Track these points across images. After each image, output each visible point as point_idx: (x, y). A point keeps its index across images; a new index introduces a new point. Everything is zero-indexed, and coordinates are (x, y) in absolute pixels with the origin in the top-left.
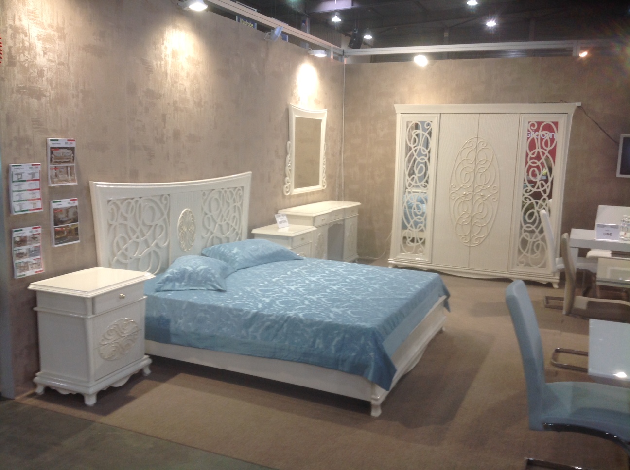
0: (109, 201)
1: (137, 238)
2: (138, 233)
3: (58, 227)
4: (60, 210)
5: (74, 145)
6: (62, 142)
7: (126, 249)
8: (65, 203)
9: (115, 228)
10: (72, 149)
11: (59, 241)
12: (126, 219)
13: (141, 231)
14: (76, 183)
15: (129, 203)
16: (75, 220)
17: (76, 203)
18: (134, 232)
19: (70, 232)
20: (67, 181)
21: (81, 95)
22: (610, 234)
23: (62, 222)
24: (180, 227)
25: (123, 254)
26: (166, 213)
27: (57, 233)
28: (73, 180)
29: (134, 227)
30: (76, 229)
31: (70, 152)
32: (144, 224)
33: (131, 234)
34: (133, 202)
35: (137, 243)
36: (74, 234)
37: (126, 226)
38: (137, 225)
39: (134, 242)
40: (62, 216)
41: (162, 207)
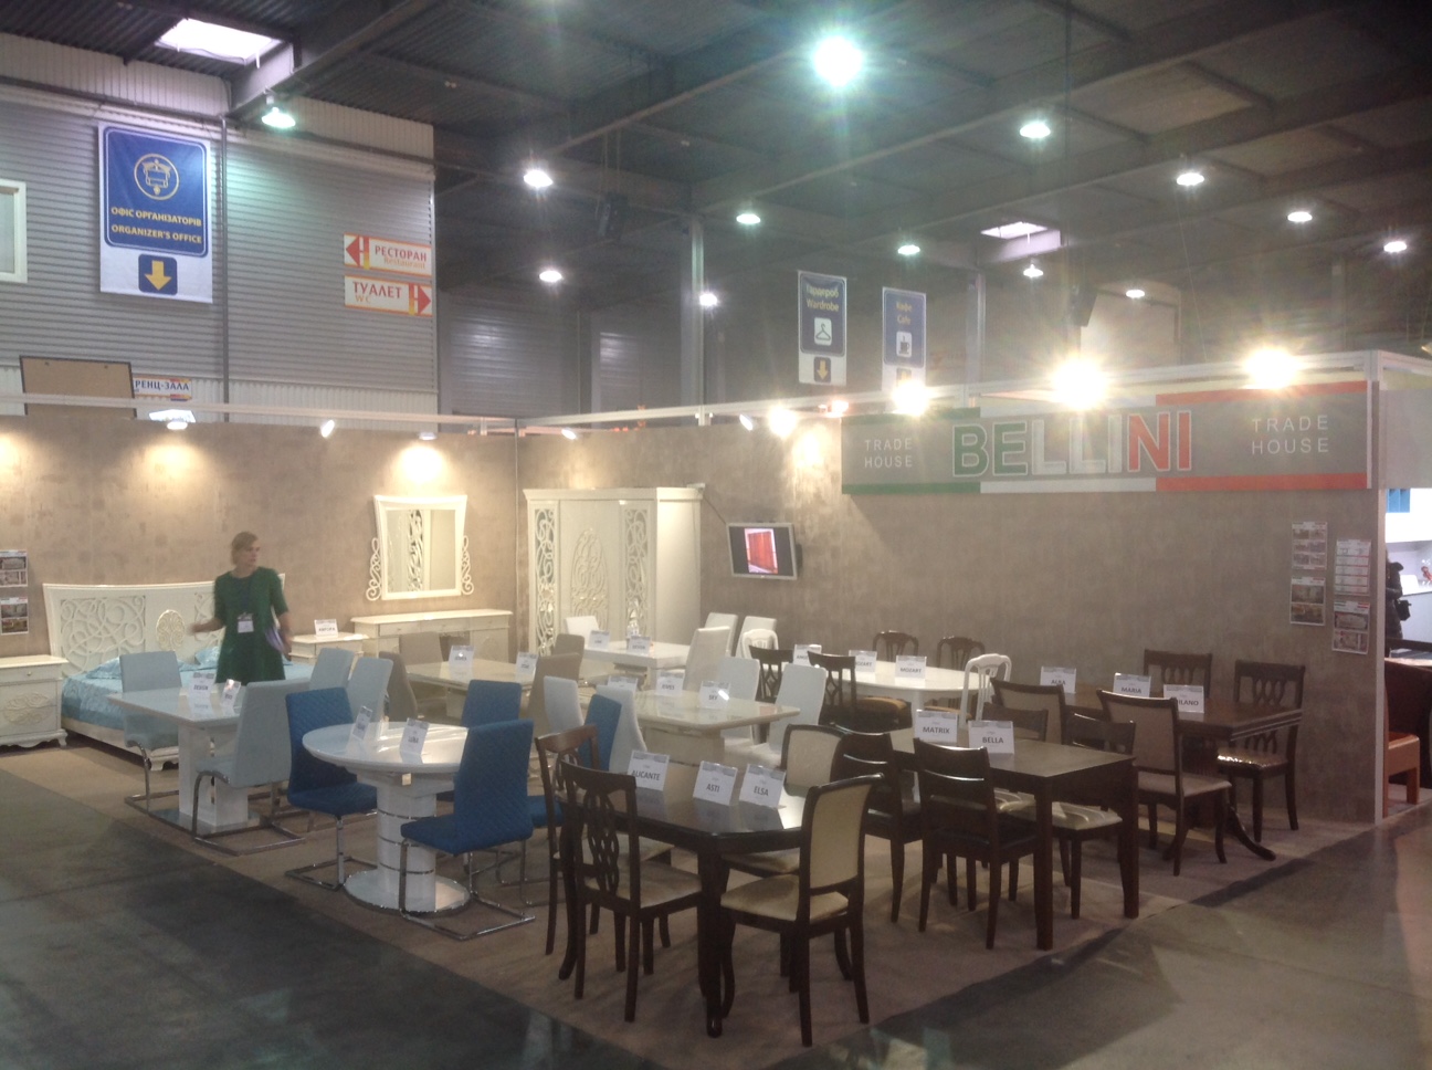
0: (63, 601)
1: (100, 634)
2: (100, 629)
3: (5, 620)
4: (9, 606)
5: (25, 555)
6: (13, 552)
7: (85, 643)
8: (13, 601)
9: (71, 623)
10: (24, 559)
11: (5, 630)
12: (85, 617)
13: (105, 627)
14: (26, 585)
15: (90, 603)
16: (25, 615)
17: (26, 601)
18: (96, 629)
19: (18, 624)
20: (17, 583)
21: (37, 515)
22: (600, 642)
23: (10, 616)
24: (160, 627)
25: (80, 647)
26: (139, 614)
27: (3, 624)
28: (24, 582)
29: (97, 624)
30: (25, 622)
31: (21, 561)
32: (108, 621)
33: (91, 630)
34: (94, 602)
35: (100, 639)
36: (23, 626)
37: (85, 623)
38: (100, 623)
39: (95, 638)
40: (11, 611)
41: (136, 609)
